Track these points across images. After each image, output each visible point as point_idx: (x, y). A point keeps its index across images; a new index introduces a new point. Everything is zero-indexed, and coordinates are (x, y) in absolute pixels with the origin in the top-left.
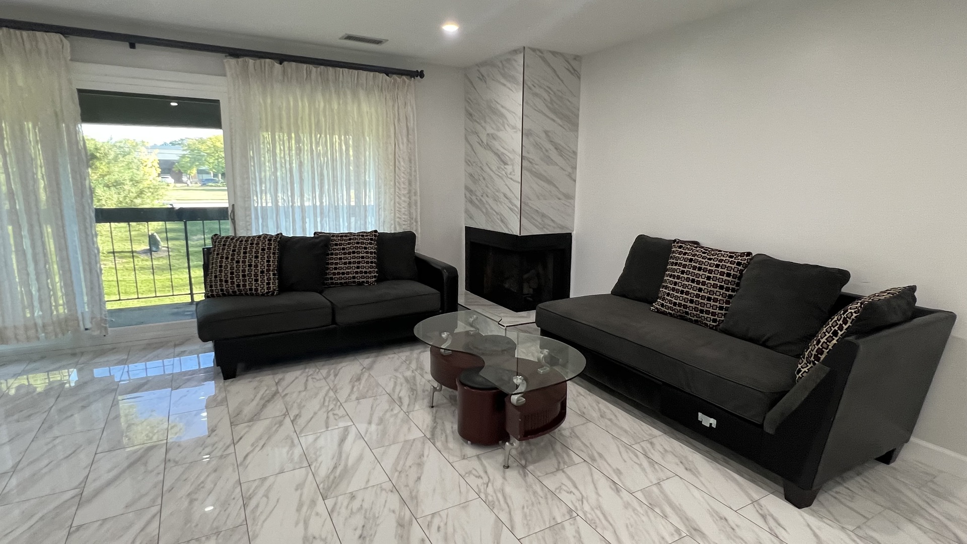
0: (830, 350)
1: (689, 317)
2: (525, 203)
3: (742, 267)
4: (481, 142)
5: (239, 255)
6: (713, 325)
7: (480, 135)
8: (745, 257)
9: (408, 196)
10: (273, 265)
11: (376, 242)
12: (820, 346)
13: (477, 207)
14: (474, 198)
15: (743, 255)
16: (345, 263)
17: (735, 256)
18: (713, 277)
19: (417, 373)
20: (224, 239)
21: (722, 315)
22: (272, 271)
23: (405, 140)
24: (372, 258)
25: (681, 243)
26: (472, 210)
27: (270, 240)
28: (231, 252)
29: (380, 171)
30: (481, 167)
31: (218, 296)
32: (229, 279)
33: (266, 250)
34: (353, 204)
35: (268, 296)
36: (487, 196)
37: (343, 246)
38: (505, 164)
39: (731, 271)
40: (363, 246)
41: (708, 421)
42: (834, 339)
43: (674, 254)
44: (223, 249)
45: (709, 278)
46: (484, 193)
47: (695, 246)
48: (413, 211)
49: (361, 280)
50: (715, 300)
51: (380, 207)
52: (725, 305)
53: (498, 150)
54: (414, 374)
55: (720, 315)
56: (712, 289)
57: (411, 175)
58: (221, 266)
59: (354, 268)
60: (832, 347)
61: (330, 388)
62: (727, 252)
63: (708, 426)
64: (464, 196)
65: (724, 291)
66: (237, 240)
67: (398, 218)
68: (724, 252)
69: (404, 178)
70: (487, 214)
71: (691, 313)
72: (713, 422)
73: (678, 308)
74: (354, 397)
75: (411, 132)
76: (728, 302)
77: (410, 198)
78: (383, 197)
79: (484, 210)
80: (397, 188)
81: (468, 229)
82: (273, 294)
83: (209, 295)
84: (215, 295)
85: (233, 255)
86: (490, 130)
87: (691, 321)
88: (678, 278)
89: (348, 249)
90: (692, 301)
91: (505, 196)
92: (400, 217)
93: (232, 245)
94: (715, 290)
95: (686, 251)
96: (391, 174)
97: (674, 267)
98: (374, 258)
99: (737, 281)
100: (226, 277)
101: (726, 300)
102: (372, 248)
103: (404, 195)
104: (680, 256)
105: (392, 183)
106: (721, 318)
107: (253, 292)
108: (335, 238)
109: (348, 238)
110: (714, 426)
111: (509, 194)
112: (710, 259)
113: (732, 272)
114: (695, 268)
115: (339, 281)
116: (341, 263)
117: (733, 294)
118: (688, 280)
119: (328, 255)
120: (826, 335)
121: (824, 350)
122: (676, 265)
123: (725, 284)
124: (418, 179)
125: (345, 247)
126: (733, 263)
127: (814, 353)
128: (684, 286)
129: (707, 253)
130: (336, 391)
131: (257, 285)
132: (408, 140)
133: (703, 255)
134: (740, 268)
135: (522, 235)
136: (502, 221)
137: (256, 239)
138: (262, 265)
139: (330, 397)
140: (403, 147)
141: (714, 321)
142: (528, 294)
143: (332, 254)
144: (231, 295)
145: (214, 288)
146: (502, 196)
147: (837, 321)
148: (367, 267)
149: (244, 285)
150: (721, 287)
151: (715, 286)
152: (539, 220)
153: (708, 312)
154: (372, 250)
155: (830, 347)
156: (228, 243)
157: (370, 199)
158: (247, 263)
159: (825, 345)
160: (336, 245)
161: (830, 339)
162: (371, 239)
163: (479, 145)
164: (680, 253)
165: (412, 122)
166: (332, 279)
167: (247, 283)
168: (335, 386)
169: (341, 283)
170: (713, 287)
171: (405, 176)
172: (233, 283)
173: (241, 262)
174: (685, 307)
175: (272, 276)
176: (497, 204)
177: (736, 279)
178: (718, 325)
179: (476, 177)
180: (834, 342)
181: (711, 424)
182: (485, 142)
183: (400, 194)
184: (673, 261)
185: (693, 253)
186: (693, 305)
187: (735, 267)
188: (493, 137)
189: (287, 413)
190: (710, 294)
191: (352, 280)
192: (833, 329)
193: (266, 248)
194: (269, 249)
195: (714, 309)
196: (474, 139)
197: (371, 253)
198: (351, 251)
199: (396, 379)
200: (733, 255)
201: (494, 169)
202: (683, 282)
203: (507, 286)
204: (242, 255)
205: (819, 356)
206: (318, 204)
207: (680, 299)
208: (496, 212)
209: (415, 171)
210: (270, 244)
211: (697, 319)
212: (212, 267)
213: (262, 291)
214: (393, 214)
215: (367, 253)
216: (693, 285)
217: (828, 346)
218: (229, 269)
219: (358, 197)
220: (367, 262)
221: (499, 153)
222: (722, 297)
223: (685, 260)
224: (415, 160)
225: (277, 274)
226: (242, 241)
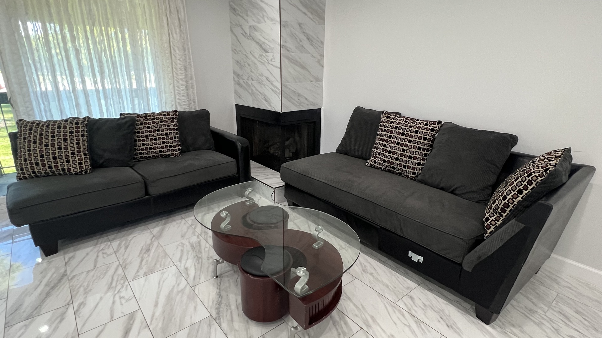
0: (515, 205)
1: (395, 170)
2: (284, 85)
3: (435, 132)
4: (244, 34)
5: (47, 139)
6: (413, 177)
7: (243, 27)
8: (436, 125)
9: (185, 80)
10: (83, 145)
11: (177, 121)
12: (506, 201)
13: (245, 89)
14: (241, 81)
15: (435, 123)
16: (151, 140)
17: (429, 124)
18: (414, 140)
19: (201, 238)
20: (30, 124)
21: (420, 169)
22: (83, 152)
23: (178, 30)
24: (175, 133)
25: (388, 114)
26: (240, 90)
27: (77, 123)
28: (38, 137)
29: (157, 58)
30: (245, 55)
31: (31, 177)
32: (39, 161)
33: (75, 133)
34: (135, 86)
35: (82, 174)
36: (253, 80)
37: (148, 125)
38: (266, 52)
39: (426, 136)
40: (166, 124)
41: (417, 258)
42: (518, 197)
43: (383, 123)
44: (30, 134)
45: (410, 141)
46: (249, 76)
47: (399, 116)
48: (191, 93)
49: (167, 153)
50: (415, 158)
51: (161, 90)
52: (422, 162)
53: (259, 39)
54: (199, 240)
55: (418, 169)
56: (412, 150)
57: (186, 62)
58: (29, 150)
59: (159, 143)
60: (517, 203)
61: (120, 263)
62: (423, 121)
63: (417, 261)
64: (233, 79)
65: (421, 151)
66: (43, 125)
67: (179, 99)
68: (421, 120)
69: (180, 64)
70: (252, 94)
71: (396, 168)
72: (421, 259)
73: (387, 164)
74: (142, 272)
75: (182, 23)
76: (424, 160)
77: (187, 82)
78: (162, 82)
79: (250, 91)
80: (175, 74)
81: (237, 106)
82: (86, 172)
83: (21, 177)
84: (28, 177)
85: (41, 139)
86: (252, 23)
87: (396, 173)
88: (387, 141)
89: (153, 127)
90: (397, 159)
91: (267, 79)
92: (180, 98)
93: (39, 129)
94: (415, 150)
95: (392, 120)
96: (168, 61)
97: (383, 133)
98: (177, 134)
99: (430, 143)
100: (36, 160)
101: (423, 158)
102: (174, 125)
103: (181, 79)
104: (388, 124)
105: (170, 69)
106: (419, 171)
107: (66, 172)
108: (140, 118)
109: (152, 118)
110: (421, 261)
111: (271, 78)
112: (411, 127)
113: (428, 137)
114: (399, 133)
115: (147, 155)
116: (148, 140)
117: (428, 153)
118: (394, 143)
119: (135, 133)
120: (511, 193)
121: (509, 204)
122: (384, 132)
123: (422, 146)
124: (192, 65)
125: (150, 125)
126: (428, 129)
127: (501, 206)
128: (391, 147)
129: (408, 121)
130: (125, 267)
131: (69, 166)
132: (181, 31)
133: (405, 123)
134: (434, 133)
135: (283, 111)
136: (266, 100)
137: (63, 123)
138: (72, 146)
139: (118, 275)
140: (177, 37)
141: (414, 173)
142: (288, 157)
143: (139, 132)
144: (44, 176)
145: (25, 171)
146: (265, 79)
147: (522, 182)
148: (171, 142)
149: (56, 167)
150: (419, 148)
151: (414, 147)
152: (296, 99)
153: (409, 167)
154: (174, 128)
155: (515, 203)
156: (34, 128)
157: (151, 82)
158: (56, 146)
159: (510, 201)
160: (142, 124)
161: (515, 196)
162: (173, 118)
163: (243, 37)
164: (388, 122)
165: (183, 14)
166: (141, 153)
167: (59, 164)
168: (125, 261)
169: (150, 157)
170: (413, 149)
171: (181, 63)
172: (44, 165)
173: (50, 145)
174: (392, 163)
175: (83, 157)
176: (261, 87)
177: (430, 142)
178: (417, 177)
179: (242, 63)
180: (519, 198)
181: (419, 260)
182: (248, 34)
183: (178, 79)
184: (382, 128)
185: (398, 122)
186: (398, 162)
187: (429, 133)
188: (255, 28)
189: (71, 302)
190: (411, 154)
191: (159, 154)
192: (518, 188)
193: (74, 131)
194: (77, 132)
195: (414, 165)
196: (238, 31)
197: (174, 130)
198: (156, 129)
199: (183, 247)
200: (428, 123)
201: (257, 57)
202: (390, 145)
203: (272, 151)
204: (50, 138)
205: (505, 209)
206: (100, 88)
207: (389, 158)
208: (260, 93)
209: (190, 59)
210: (77, 127)
211: (400, 172)
212: (21, 151)
213: (75, 170)
214: (173, 96)
215: (170, 130)
216: (398, 146)
217: (514, 201)
218: (38, 152)
219: (138, 81)
220: (171, 138)
221: (261, 43)
222: (420, 156)
223: (392, 127)
224: (188, 49)
225: (88, 155)
226: (48, 125)
